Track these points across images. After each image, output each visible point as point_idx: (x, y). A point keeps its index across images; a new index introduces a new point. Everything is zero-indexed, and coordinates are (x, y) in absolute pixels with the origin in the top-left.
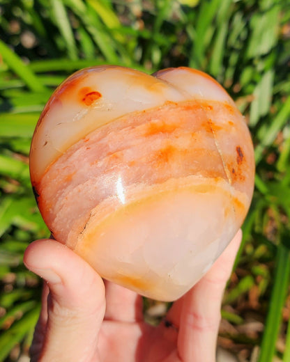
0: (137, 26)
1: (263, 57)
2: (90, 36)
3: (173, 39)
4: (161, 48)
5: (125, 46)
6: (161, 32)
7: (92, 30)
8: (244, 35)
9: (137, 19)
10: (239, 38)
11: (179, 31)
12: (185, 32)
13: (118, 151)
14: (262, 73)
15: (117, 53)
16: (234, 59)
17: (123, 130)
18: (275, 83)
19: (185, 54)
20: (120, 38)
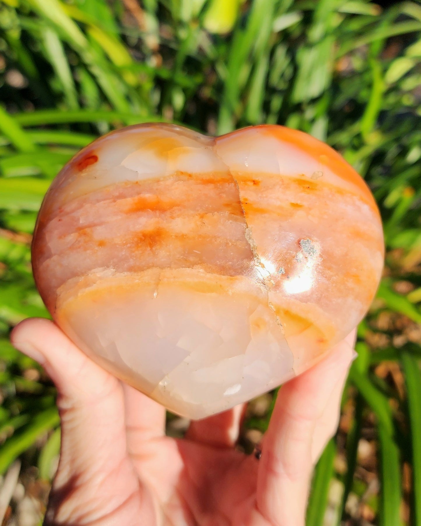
0: (153, 62)
1: (314, 101)
2: (93, 77)
3: (198, 79)
4: (185, 90)
5: (138, 89)
6: (184, 69)
7: (96, 71)
8: (289, 72)
9: (154, 53)
10: (282, 75)
11: (206, 69)
12: (213, 70)
13: (89, 226)
14: (313, 121)
15: (128, 99)
16: (276, 103)
17: (102, 202)
18: (329, 133)
19: (215, 98)
20: (131, 79)
